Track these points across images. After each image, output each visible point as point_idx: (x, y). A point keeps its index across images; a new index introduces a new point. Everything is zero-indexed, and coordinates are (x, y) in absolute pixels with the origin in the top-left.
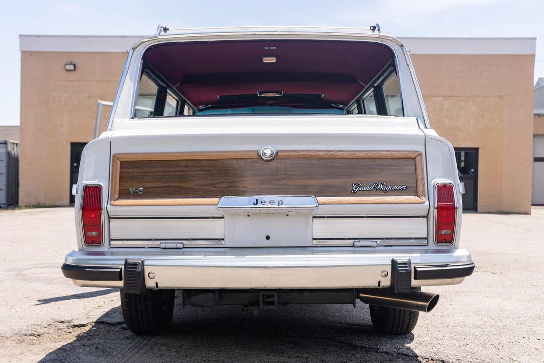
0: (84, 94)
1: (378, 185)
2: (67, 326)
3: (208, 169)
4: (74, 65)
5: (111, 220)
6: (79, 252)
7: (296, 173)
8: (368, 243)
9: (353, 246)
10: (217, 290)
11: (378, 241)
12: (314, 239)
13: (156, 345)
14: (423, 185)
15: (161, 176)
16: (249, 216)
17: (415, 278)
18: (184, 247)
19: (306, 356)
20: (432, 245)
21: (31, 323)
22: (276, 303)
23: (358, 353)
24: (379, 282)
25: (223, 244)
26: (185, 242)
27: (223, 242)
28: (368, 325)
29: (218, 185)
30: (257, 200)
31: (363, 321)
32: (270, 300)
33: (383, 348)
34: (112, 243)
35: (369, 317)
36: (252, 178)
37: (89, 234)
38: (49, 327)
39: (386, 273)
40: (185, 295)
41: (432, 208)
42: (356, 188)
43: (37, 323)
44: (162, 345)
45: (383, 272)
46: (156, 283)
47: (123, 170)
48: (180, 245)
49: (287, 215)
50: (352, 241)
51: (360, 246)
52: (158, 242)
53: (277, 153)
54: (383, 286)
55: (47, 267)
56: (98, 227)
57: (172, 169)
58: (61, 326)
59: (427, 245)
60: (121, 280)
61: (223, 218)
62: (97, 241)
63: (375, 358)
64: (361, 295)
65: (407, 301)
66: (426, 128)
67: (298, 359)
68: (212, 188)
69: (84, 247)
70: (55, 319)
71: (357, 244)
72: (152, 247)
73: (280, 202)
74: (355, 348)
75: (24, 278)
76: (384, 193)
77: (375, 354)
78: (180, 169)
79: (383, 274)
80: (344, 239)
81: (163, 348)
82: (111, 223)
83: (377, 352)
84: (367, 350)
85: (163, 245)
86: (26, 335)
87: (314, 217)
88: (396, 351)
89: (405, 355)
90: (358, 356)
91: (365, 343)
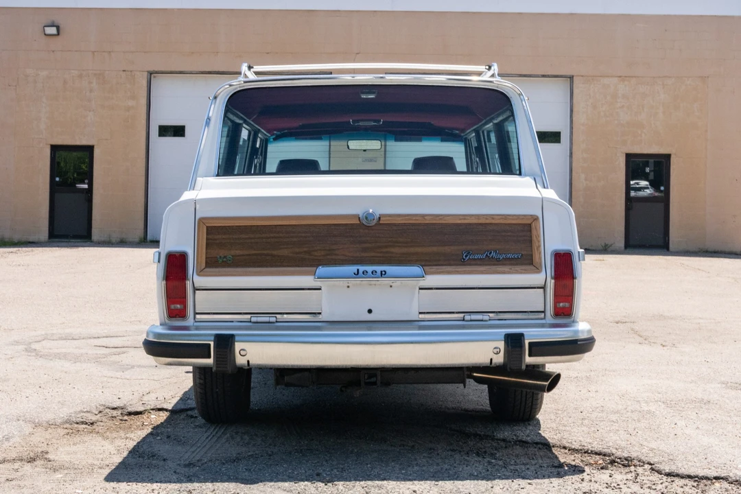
0: (73, 71)
1: (490, 253)
2: (121, 414)
3: (303, 235)
4: (58, 28)
5: (197, 292)
6: (161, 327)
7: (401, 240)
8: (479, 317)
9: (464, 320)
10: (314, 369)
11: (491, 315)
12: (420, 313)
13: (237, 433)
14: (540, 253)
15: (251, 243)
16: (348, 287)
17: (530, 355)
18: (277, 322)
19: (411, 444)
20: (550, 319)
21: (79, 409)
22: (379, 383)
23: (471, 440)
24: (491, 360)
25: (320, 318)
26: (278, 316)
27: (320, 316)
28: (485, 411)
29: (316, 254)
30: (358, 270)
31: (482, 407)
32: (373, 380)
33: (500, 435)
34: (198, 316)
35: (488, 402)
36: (352, 246)
37: (172, 307)
38: (100, 415)
39: (498, 350)
40: (278, 374)
41: (549, 279)
42: (466, 256)
43: (85, 410)
44: (244, 433)
45: (495, 348)
46: (248, 361)
47: (210, 237)
48: (273, 319)
49: (391, 286)
50: (462, 315)
51: (471, 321)
52: (249, 316)
53: (380, 218)
54: (495, 364)
55: (61, 339)
56: (182, 299)
57: (264, 235)
58: (115, 413)
59: (544, 318)
60: (209, 357)
61: (320, 289)
62: (181, 314)
63: (489, 445)
64: (475, 374)
65: (525, 381)
66: (545, 188)
67: (402, 448)
68: (307, 256)
69: (166, 320)
70: (105, 406)
71: (468, 317)
72: (241, 322)
73: (383, 273)
74: (468, 436)
75: (38, 354)
76: (496, 263)
77: (490, 441)
78: (272, 235)
79: (495, 351)
80: (453, 313)
81: (246, 437)
82: (196, 295)
83: (493, 439)
84: (481, 438)
85: (254, 319)
86: (77, 423)
87: (420, 289)
88: (515, 438)
89: (523, 442)
90: (471, 443)
91: (480, 430)
